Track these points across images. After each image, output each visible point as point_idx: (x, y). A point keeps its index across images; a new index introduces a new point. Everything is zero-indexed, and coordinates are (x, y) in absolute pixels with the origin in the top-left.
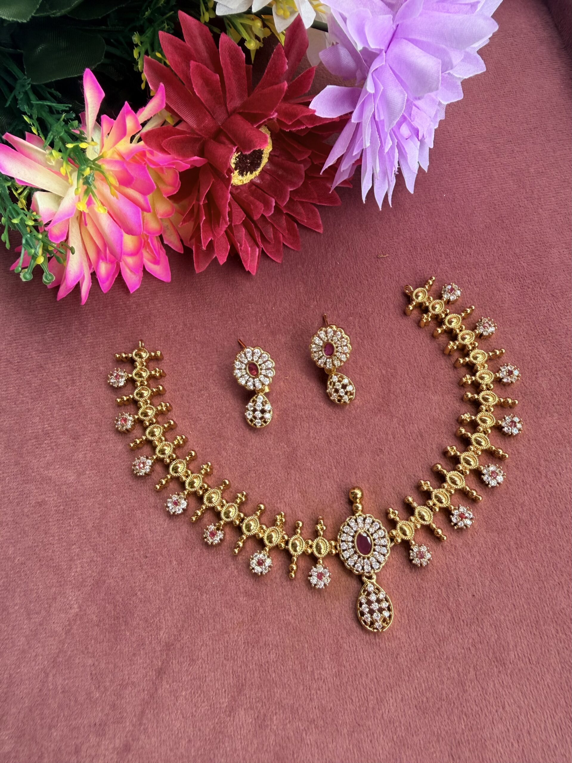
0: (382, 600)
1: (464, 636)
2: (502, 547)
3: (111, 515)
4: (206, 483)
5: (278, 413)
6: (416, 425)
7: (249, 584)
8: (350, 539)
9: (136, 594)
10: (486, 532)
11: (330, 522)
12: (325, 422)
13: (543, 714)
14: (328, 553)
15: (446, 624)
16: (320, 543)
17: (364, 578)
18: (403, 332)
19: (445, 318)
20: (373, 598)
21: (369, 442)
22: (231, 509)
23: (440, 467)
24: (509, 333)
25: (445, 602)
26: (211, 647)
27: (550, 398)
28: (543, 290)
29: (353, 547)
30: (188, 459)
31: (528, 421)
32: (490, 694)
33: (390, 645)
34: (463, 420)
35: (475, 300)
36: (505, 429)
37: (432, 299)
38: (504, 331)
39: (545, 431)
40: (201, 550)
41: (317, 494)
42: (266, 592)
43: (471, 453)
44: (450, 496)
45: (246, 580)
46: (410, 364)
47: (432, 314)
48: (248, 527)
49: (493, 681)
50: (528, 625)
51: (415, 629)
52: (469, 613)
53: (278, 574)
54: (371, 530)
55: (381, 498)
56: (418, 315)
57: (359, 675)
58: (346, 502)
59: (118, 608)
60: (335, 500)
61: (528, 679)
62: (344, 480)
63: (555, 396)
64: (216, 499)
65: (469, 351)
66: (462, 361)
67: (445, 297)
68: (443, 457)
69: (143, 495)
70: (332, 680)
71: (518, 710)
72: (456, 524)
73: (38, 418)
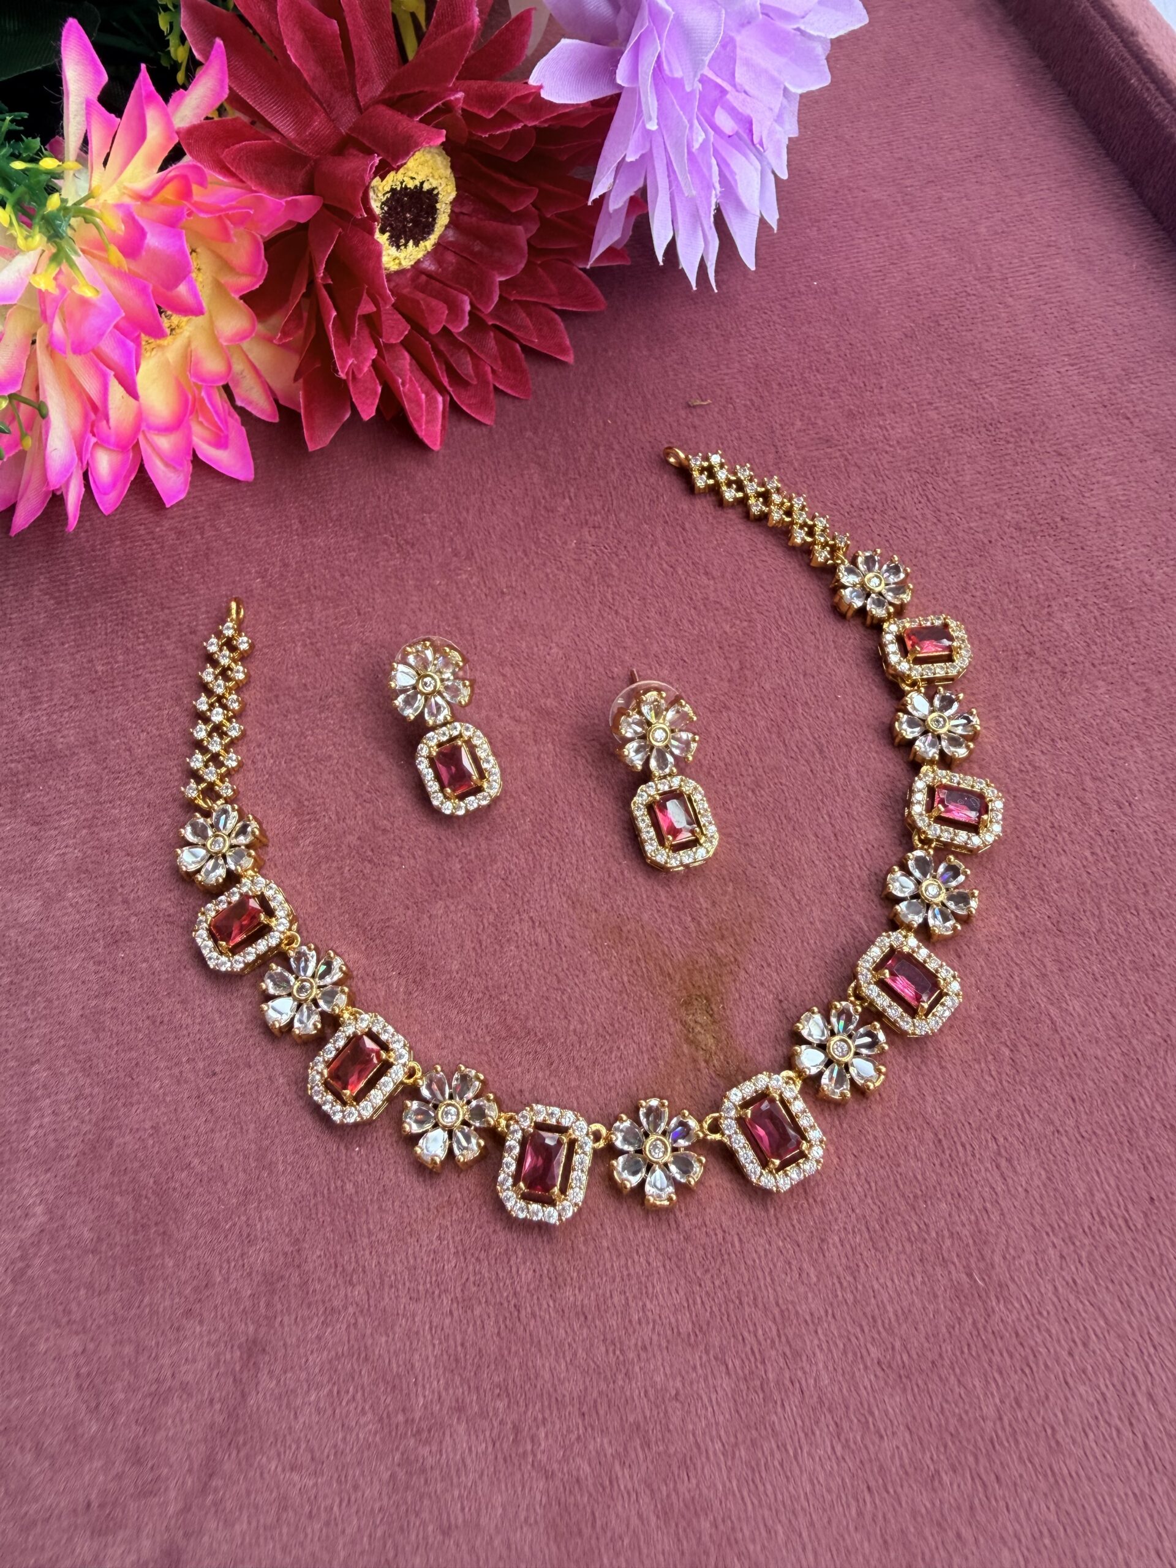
28: (1037, 445)
32: (1047, 1312)
39: (1083, 719)
61: (1130, 1267)
63: (1094, 647)
71: (1121, 1345)
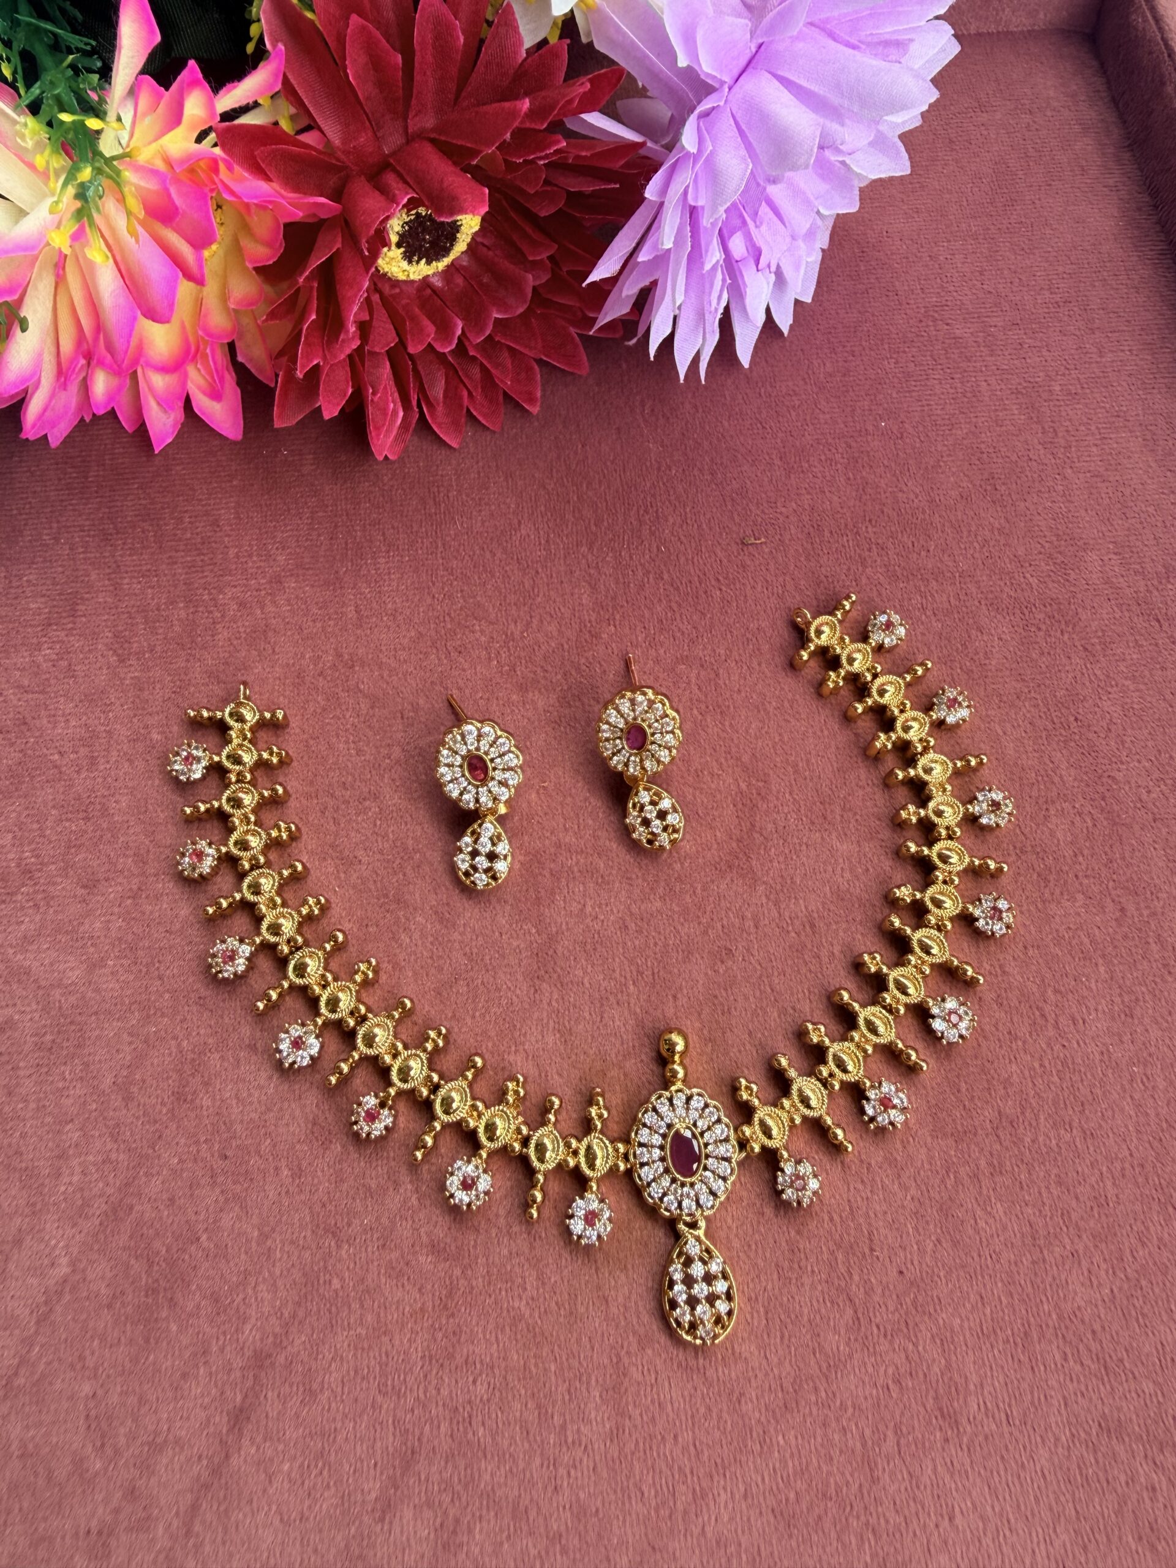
0: (715, 1277)
1: (879, 1358)
2: (963, 1171)
3: (156, 1061)
4: (363, 1003)
5: (521, 858)
6: (801, 901)
7: (440, 1227)
8: (657, 1140)
9: (198, 1239)
10: (932, 1137)
11: (616, 1100)
12: (617, 885)
13: (1030, 1534)
14: (611, 1168)
15: (843, 1332)
16: (595, 1147)
17: (681, 1226)
18: (786, 704)
19: (872, 681)
20: (697, 1270)
21: (706, 933)
22: (412, 1063)
23: (846, 996)
24: (997, 719)
25: (843, 1284)
26: (352, 1363)
27: (1070, 861)
28: (1066, 637)
29: (663, 1159)
30: (328, 947)
31: (1025, 908)
32: (925, 1487)
33: (726, 1372)
34: (898, 899)
35: (933, 648)
36: (981, 923)
37: (847, 640)
38: (987, 716)
39: (1056, 930)
40: (343, 1147)
41: (593, 1037)
42: (475, 1247)
43: (909, 970)
44: (864, 1057)
45: (434, 1218)
46: (796, 772)
47: (848, 672)
48: (447, 1103)
49: (933, 1460)
50: (1008, 1341)
51: (778, 1340)
52: (891, 1308)
53: (502, 1209)
54: (700, 1124)
55: (723, 1055)
56: (818, 669)
57: (659, 1437)
58: (652, 1058)
59: (156, 1268)
60: (629, 1054)
61: (1002, 1457)
62: (651, 1011)
63: (1081, 859)
64: (382, 1036)
65: (916, 754)
66: (901, 775)
67: (876, 638)
68: (852, 972)
69: (227, 1020)
70: (602, 1447)
71: (981, 1525)
72: (872, 1119)
73: (10, 836)
